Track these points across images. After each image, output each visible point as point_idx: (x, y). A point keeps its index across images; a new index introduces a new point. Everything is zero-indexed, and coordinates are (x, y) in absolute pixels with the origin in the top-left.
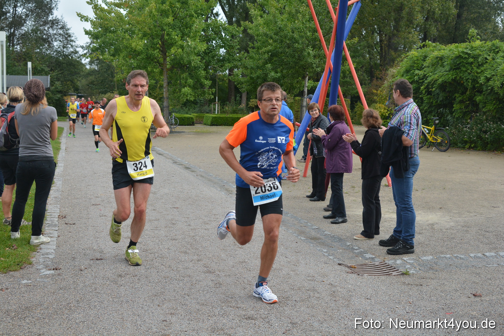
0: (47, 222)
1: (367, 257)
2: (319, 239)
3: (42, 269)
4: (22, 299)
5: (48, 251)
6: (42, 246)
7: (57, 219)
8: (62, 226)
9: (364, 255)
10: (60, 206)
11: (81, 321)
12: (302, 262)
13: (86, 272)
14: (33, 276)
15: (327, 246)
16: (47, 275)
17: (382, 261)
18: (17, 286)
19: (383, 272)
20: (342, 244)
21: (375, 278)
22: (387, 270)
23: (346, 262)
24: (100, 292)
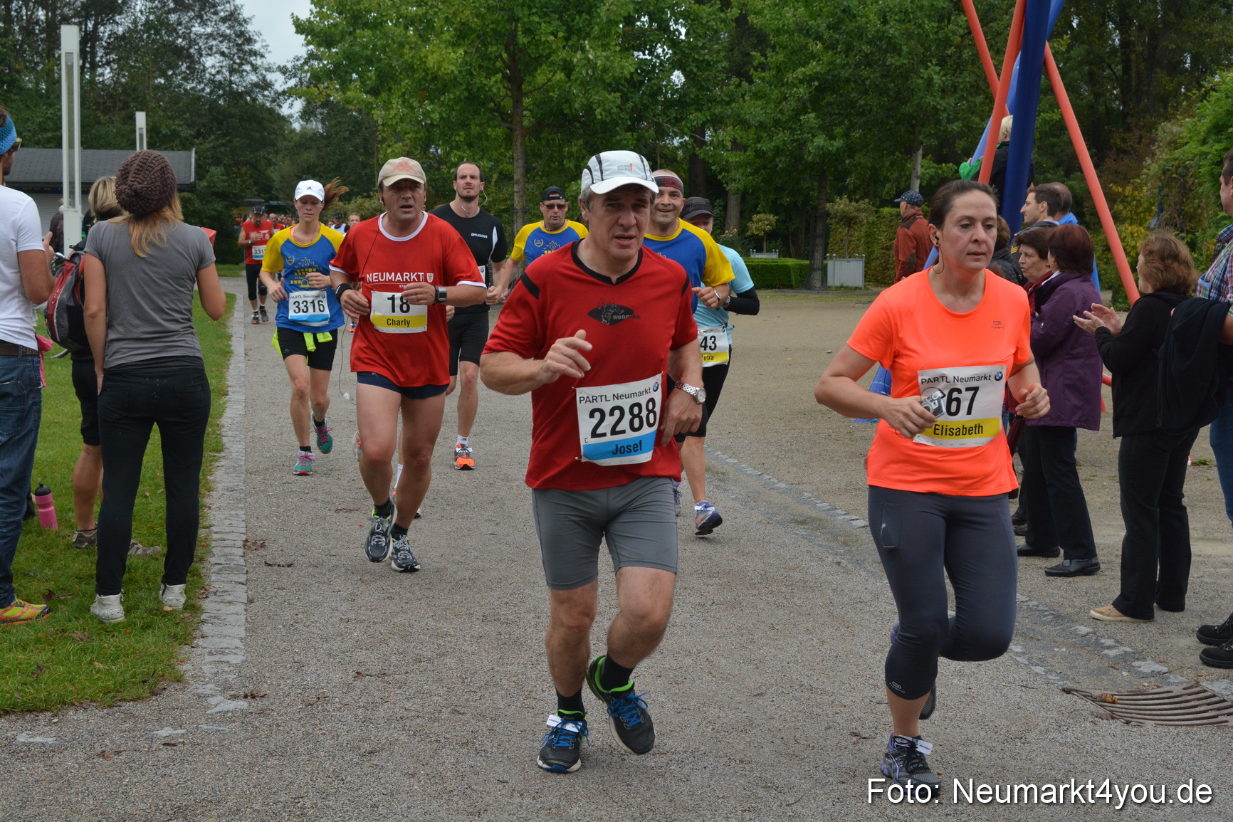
0: (213, 560)
1: (1145, 670)
3: (213, 696)
4: (163, 784)
5: (225, 643)
6: (206, 628)
7: (240, 552)
8: (257, 570)
9: (1136, 664)
10: (246, 514)
12: (956, 681)
14: (188, 716)
15: (1021, 635)
16: (227, 712)
17: (1193, 683)
18: (143, 744)
19: (1199, 716)
20: (1064, 630)
21: (1178, 734)
22: (1211, 710)
23: (1086, 684)
24: (383, 764)
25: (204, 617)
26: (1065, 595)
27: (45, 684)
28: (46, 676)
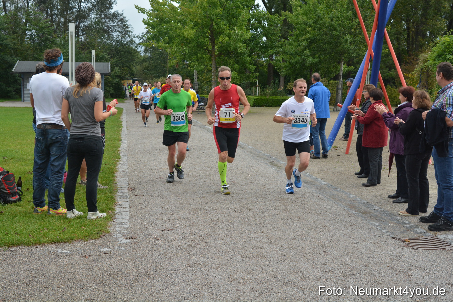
1: (419, 231)
2: (369, 213)
3: (119, 238)
4: (104, 266)
5: (123, 221)
6: (116, 216)
7: (127, 191)
8: (132, 197)
9: (416, 229)
10: (128, 179)
11: (160, 288)
12: (357, 235)
13: (159, 241)
14: (112, 244)
15: (378, 220)
16: (124, 243)
17: (434, 236)
18: (98, 253)
19: (436, 246)
20: (392, 218)
21: (430, 252)
22: (440, 244)
23: (399, 236)
24: (174, 260)
25: (116, 212)
26: (392, 207)
27: (67, 233)
28: (66, 231)
